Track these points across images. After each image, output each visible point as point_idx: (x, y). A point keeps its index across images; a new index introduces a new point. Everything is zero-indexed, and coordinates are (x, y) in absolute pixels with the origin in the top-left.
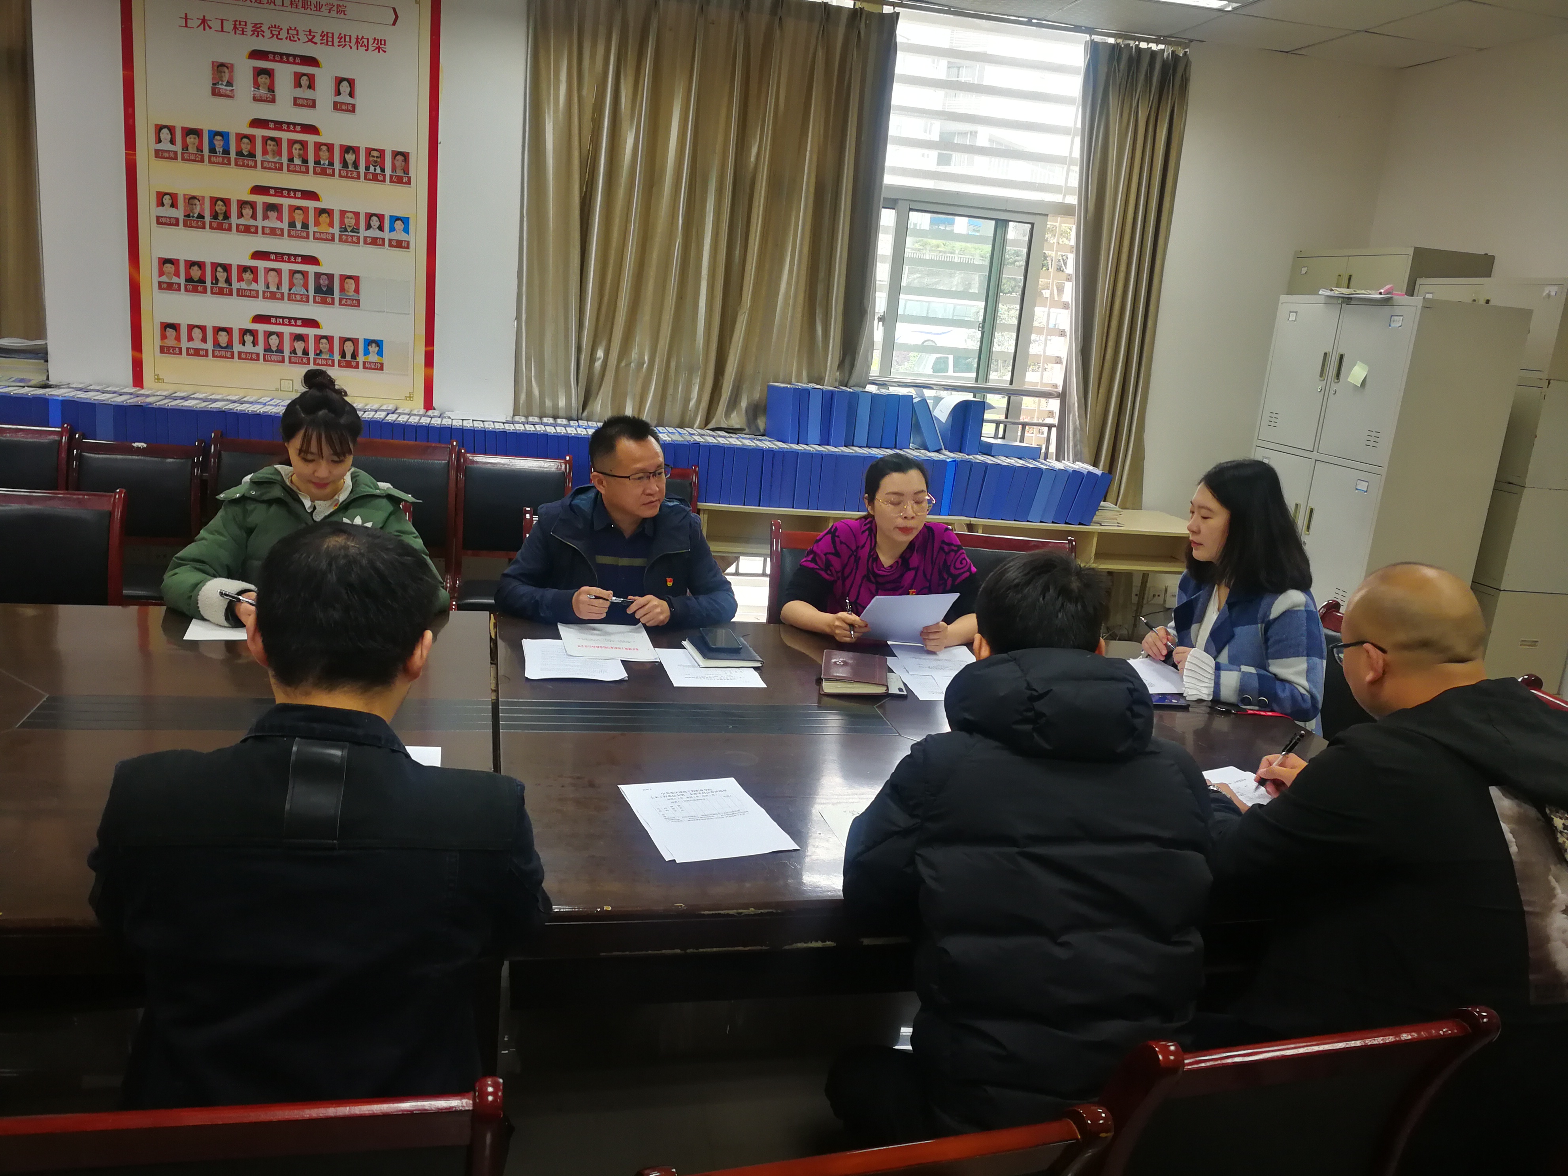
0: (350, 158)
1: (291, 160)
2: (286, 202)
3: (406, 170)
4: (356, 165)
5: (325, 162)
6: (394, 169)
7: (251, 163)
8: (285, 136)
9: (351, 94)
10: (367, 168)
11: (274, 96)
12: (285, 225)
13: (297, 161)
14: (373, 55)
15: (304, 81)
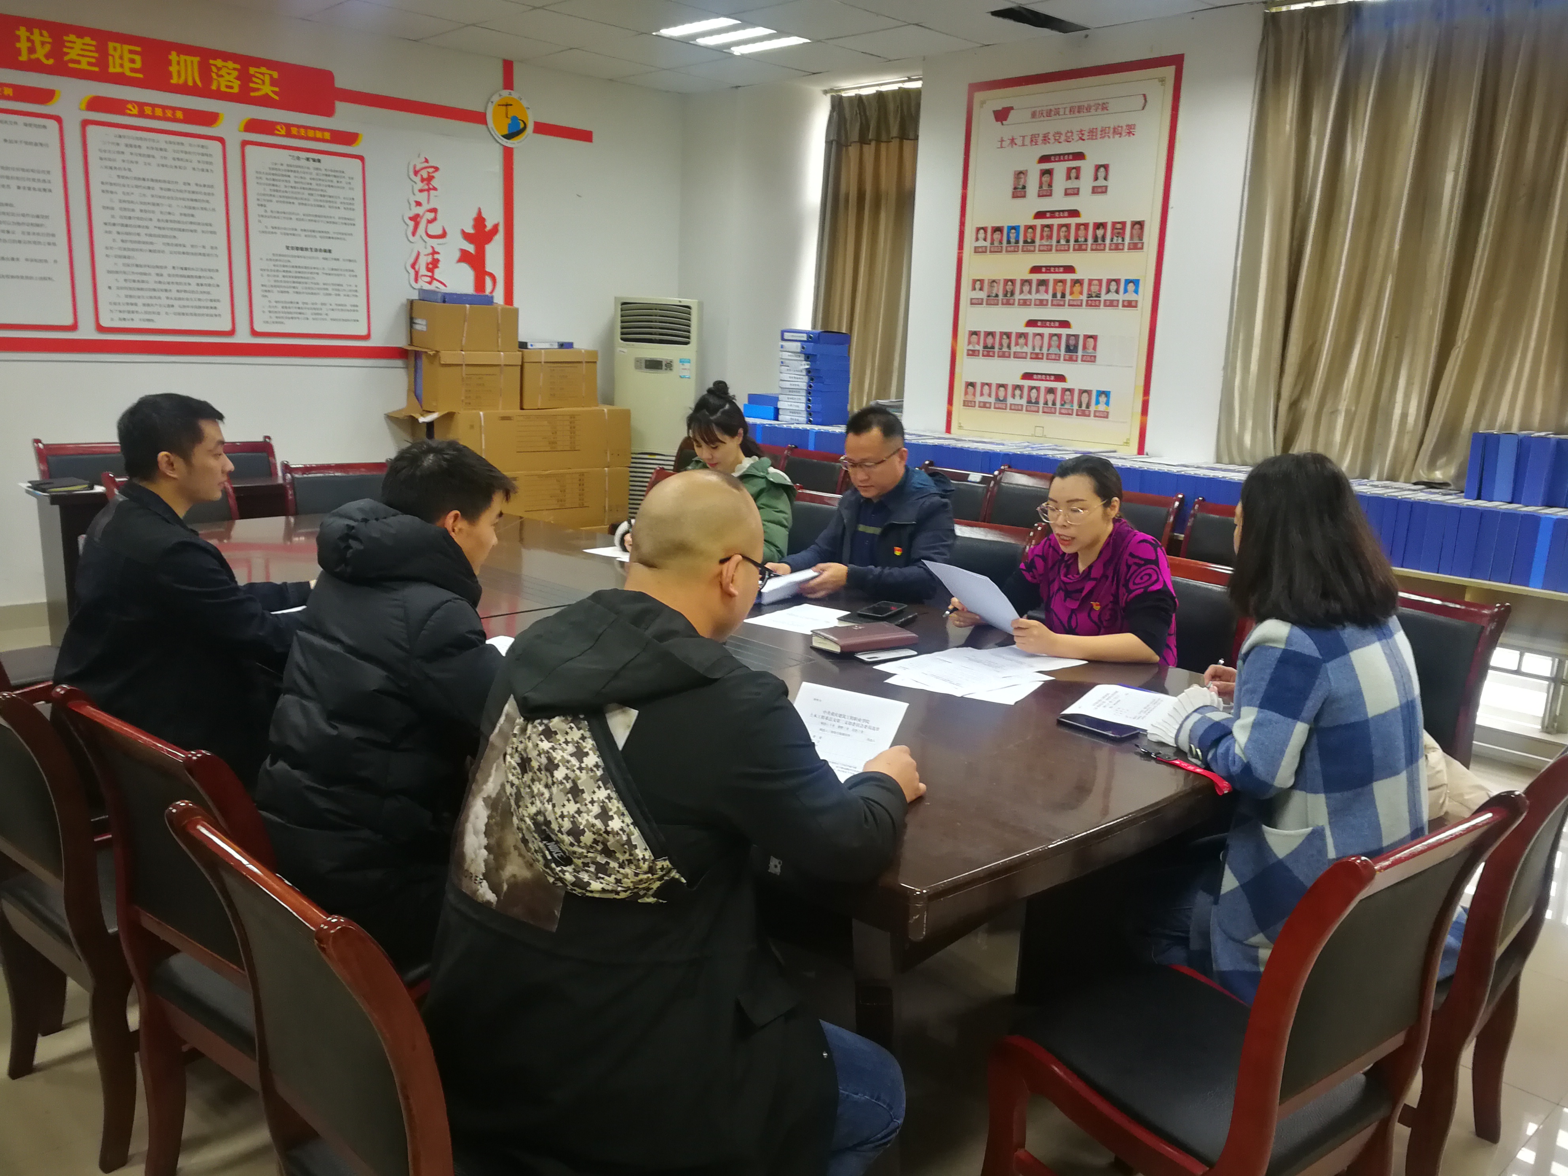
0: (1100, 232)
1: (1058, 242)
2: (1051, 277)
3: (1141, 237)
4: (1104, 238)
5: (1081, 239)
6: (1132, 237)
7: (1032, 248)
8: (1055, 222)
9: (1106, 179)
10: (1112, 240)
11: (1051, 190)
12: (1049, 297)
13: (1063, 242)
14: (1125, 139)
15: (1073, 174)
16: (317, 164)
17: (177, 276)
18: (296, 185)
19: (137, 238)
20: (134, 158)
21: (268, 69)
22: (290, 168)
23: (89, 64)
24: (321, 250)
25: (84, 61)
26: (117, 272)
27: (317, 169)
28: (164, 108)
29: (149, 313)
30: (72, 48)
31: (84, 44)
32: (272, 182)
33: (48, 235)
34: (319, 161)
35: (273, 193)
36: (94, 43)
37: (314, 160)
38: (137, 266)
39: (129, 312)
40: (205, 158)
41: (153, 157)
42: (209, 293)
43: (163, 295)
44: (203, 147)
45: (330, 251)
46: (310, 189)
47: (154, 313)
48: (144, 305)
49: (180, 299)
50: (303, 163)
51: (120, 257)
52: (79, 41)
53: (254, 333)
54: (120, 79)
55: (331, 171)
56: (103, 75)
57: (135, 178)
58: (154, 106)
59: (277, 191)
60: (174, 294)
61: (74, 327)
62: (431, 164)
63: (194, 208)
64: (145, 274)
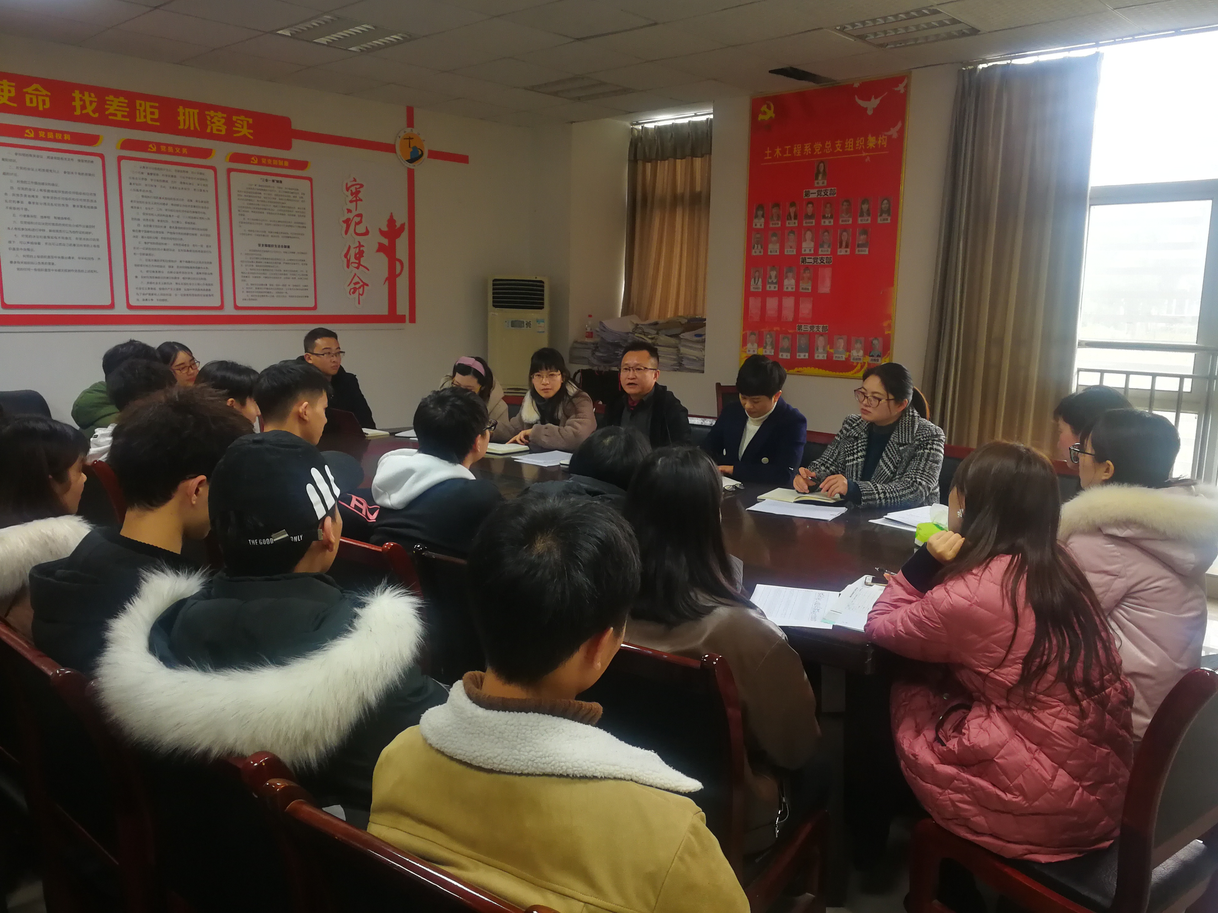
16: (279, 185)
17: (183, 267)
18: (265, 200)
19: (155, 241)
20: (153, 183)
21: (246, 117)
22: (260, 188)
23: (123, 116)
24: (282, 246)
25: (119, 114)
26: (141, 266)
27: (280, 188)
28: (174, 146)
29: (164, 295)
30: (111, 105)
31: (119, 102)
32: (249, 198)
33: (94, 240)
34: (281, 182)
35: (249, 206)
36: (126, 101)
37: (278, 181)
38: (155, 260)
39: (150, 294)
40: (204, 182)
41: (167, 181)
42: (205, 279)
43: (174, 281)
44: (201, 174)
45: (289, 247)
46: (275, 202)
47: (167, 295)
48: (160, 289)
49: (185, 284)
50: (270, 183)
51: (144, 254)
52: (116, 100)
53: (236, 307)
54: (144, 127)
55: (290, 189)
56: (132, 125)
57: (156, 198)
58: (167, 145)
59: (252, 204)
60: (181, 281)
61: (112, 306)
62: (358, 181)
63: (195, 218)
64: (161, 267)
